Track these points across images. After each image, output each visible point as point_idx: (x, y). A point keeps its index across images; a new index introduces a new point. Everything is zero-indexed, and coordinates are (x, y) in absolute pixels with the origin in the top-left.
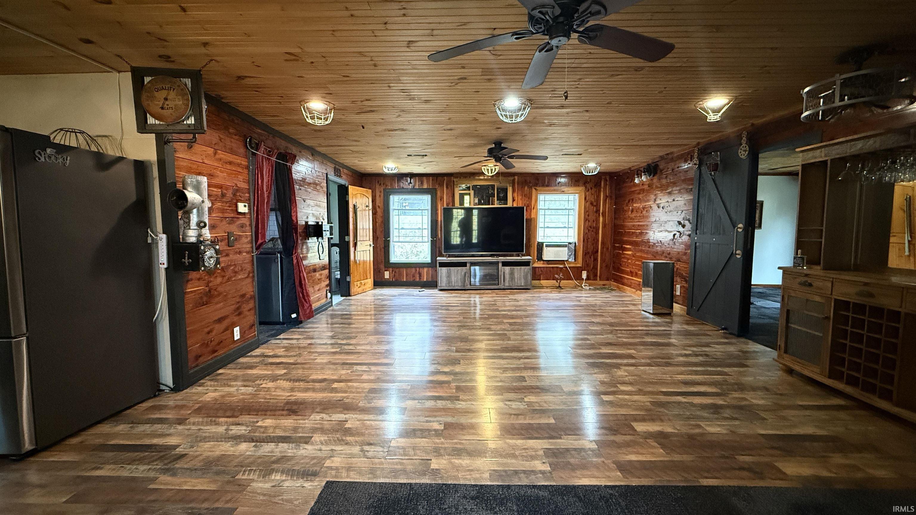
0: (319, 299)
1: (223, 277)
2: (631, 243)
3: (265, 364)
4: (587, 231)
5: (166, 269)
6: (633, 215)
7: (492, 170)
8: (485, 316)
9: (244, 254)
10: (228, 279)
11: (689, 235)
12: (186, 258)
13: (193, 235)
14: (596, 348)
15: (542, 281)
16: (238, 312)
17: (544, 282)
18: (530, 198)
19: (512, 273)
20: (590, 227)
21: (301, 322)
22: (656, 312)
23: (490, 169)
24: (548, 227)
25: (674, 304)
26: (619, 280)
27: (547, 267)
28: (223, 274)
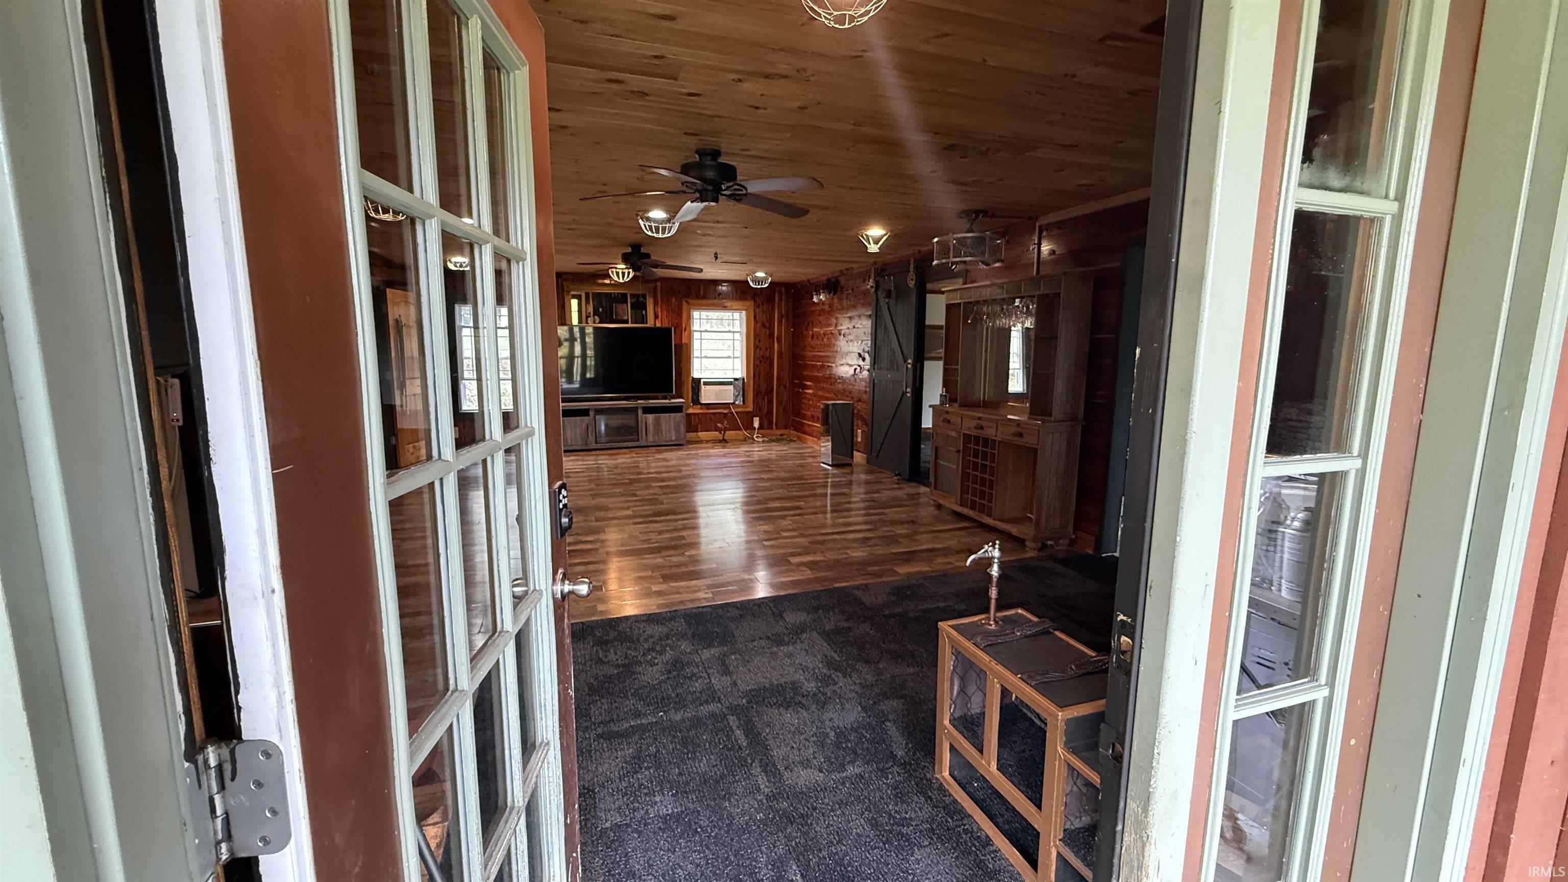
2: (812, 379)
4: (759, 363)
6: (813, 343)
7: (623, 274)
8: (626, 481)
11: (868, 371)
14: (764, 504)
15: (700, 434)
17: (703, 435)
18: (680, 315)
19: (657, 424)
20: (763, 357)
22: (834, 463)
23: (620, 271)
24: (706, 357)
25: (855, 452)
26: (799, 428)
27: (706, 414)
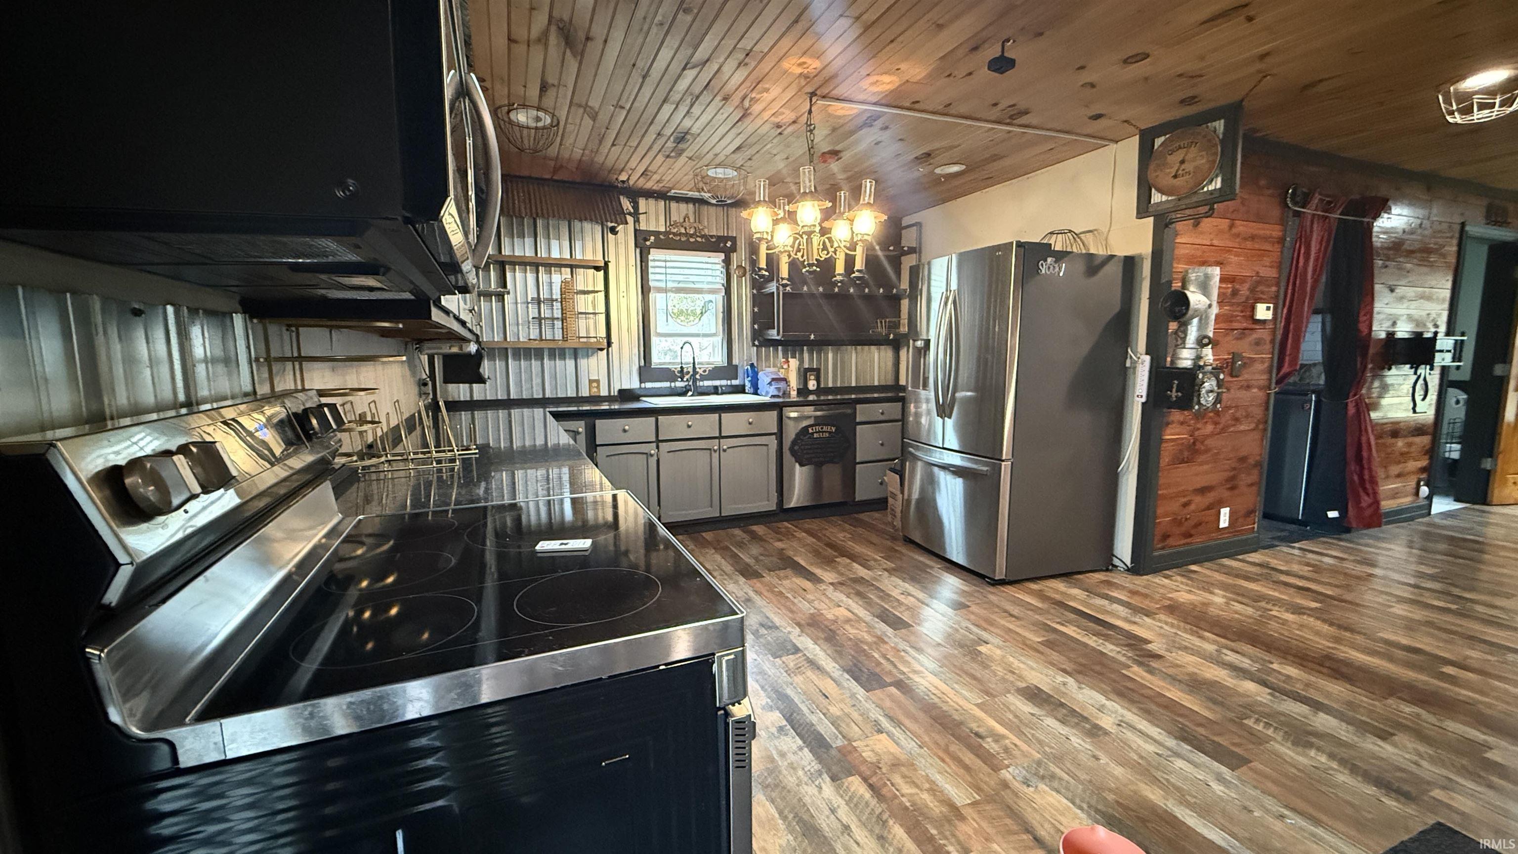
0: (1395, 495)
1: (1216, 423)
3: (1273, 582)
5: (1143, 404)
9: (1255, 390)
10: (1223, 429)
12: (1174, 390)
13: (1188, 356)
16: (1231, 483)
21: (1348, 530)
28: (1216, 419)
